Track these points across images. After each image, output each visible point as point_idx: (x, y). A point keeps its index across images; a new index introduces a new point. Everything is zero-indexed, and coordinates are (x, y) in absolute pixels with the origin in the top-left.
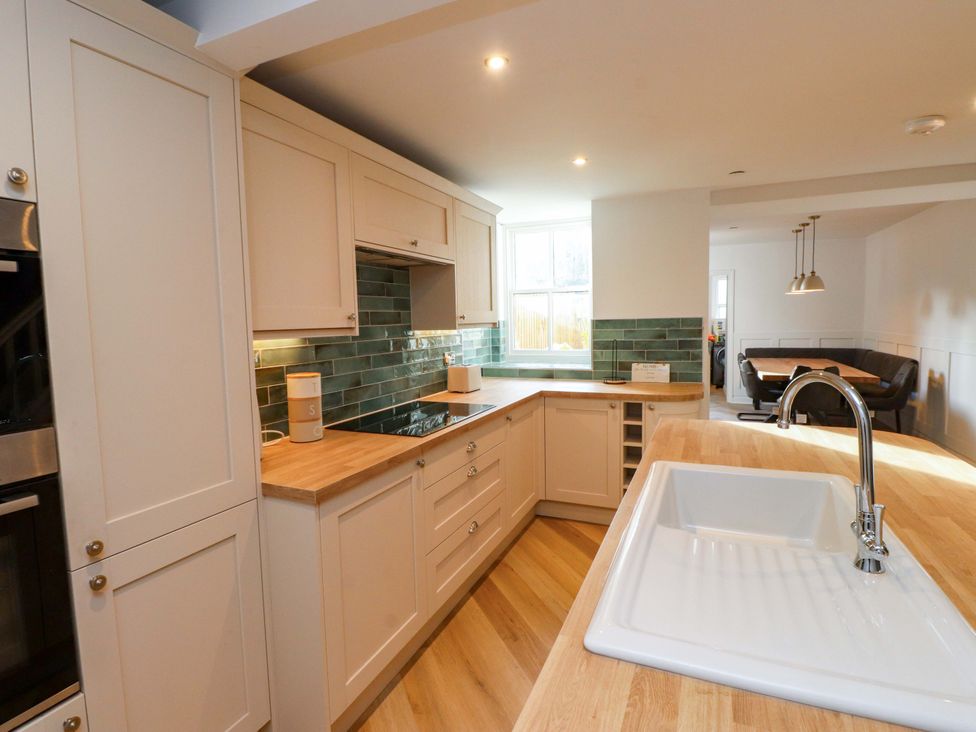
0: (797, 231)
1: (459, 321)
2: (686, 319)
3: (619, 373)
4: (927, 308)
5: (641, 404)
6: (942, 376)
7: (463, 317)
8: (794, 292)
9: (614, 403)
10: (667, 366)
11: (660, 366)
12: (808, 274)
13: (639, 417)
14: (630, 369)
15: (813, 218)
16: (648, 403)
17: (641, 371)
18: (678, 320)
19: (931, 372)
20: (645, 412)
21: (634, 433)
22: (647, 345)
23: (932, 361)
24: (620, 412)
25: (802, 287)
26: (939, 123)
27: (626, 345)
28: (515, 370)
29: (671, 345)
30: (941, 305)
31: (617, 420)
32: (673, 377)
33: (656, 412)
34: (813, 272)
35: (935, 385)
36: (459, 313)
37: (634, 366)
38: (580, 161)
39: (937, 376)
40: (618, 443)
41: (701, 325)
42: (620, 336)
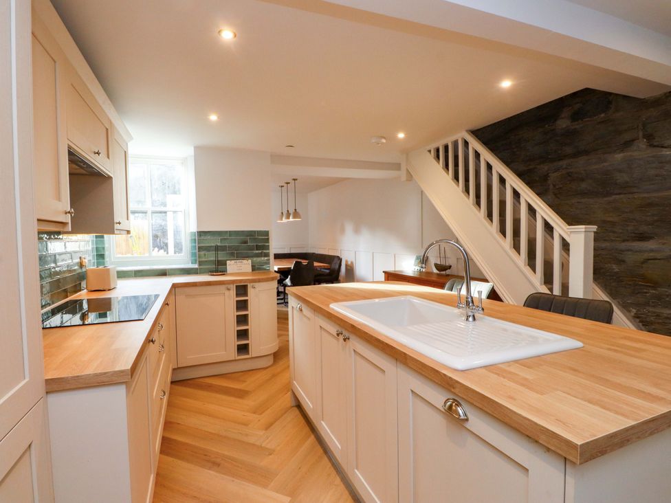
0: (282, 186)
1: (117, 226)
2: (260, 231)
3: (219, 268)
4: (343, 231)
5: (247, 286)
6: (352, 263)
7: (119, 223)
8: (284, 220)
9: (229, 286)
10: (250, 261)
11: (245, 261)
12: (292, 211)
13: (246, 294)
14: (226, 264)
15: (294, 180)
16: (251, 284)
17: (232, 266)
18: (255, 232)
19: (347, 261)
20: (250, 291)
21: (242, 305)
22: (237, 248)
23: (347, 257)
24: (233, 292)
25: (291, 217)
26: (384, 141)
27: (223, 248)
28: (131, 271)
29: (251, 248)
30: (349, 228)
31: (231, 297)
32: (254, 268)
33: (257, 289)
34: (295, 210)
35: (349, 268)
36: (116, 220)
37: (228, 262)
38: (213, 117)
39: (349, 263)
40: (232, 313)
41: (268, 236)
42: (217, 242)
